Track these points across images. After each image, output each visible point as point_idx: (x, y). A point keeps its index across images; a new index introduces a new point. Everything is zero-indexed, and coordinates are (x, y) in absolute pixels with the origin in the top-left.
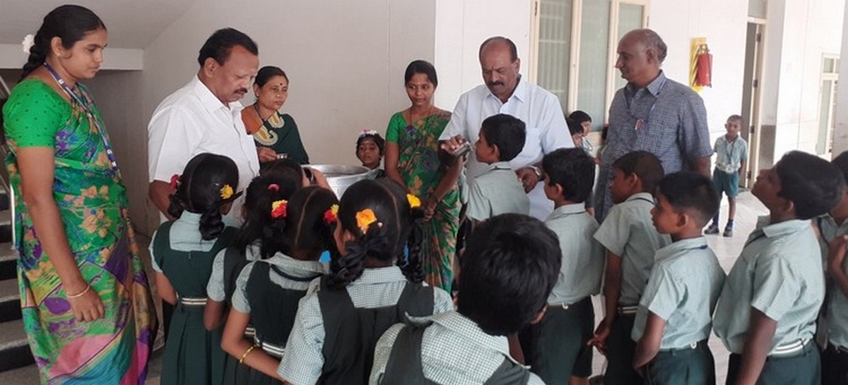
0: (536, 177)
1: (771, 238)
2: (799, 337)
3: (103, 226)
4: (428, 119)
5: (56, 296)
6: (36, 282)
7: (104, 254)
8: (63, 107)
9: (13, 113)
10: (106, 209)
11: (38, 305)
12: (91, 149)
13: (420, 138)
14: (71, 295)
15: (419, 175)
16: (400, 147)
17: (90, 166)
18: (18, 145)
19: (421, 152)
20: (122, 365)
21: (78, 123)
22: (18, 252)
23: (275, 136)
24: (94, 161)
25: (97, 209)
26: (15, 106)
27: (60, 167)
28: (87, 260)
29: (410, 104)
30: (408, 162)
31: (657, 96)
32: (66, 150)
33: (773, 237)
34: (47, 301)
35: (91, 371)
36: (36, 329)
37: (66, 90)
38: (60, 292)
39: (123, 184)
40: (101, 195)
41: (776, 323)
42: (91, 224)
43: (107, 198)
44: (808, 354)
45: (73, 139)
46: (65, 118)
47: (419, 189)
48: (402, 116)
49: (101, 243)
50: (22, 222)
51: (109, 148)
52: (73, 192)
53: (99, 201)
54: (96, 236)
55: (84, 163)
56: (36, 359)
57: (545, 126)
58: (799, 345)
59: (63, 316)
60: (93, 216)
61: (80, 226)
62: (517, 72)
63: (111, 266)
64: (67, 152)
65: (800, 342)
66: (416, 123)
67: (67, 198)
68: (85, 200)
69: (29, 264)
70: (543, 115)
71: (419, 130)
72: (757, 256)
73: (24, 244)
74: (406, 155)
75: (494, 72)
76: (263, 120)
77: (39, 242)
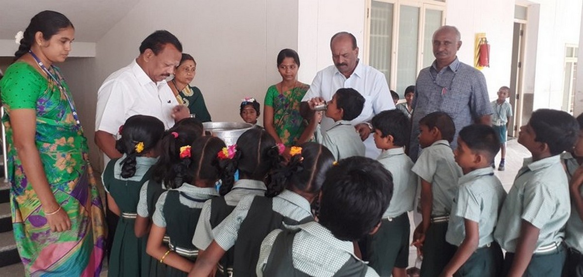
0: (369, 130)
1: (534, 171)
2: (554, 241)
3: (71, 165)
4: (293, 90)
5: (37, 214)
6: (23, 204)
7: (71, 185)
8: (42, 81)
9: (7, 85)
10: (72, 153)
11: (24, 221)
12: (61, 111)
13: (288, 103)
14: (47, 213)
15: (288, 129)
16: (274, 110)
17: (61, 123)
18: (11, 108)
19: (289, 113)
20: (82, 263)
21: (52, 92)
22: (10, 183)
23: (187, 102)
24: (64, 119)
25: (66, 153)
26: (8, 80)
27: (40, 123)
28: (59, 189)
29: (281, 79)
30: (280, 120)
31: (456, 72)
32: (44, 112)
33: (535, 170)
34: (31, 218)
35: (61, 266)
36: (22, 238)
37: (44, 70)
38: (40, 211)
39: (84, 136)
40: (69, 143)
41: (539, 230)
42: (62, 164)
43: (73, 146)
44: (560, 253)
45: (49, 104)
46: (43, 89)
47: (288, 139)
48: (275, 88)
49: (68, 177)
50: (14, 162)
51: (75, 111)
52: (49, 141)
53: (67, 148)
54: (65, 172)
55: (57, 121)
56: (22, 259)
57: (375, 95)
58: (554, 246)
59: (42, 228)
60: (63, 158)
61: (54, 165)
62: (357, 57)
63: (75, 193)
64: (44, 113)
65: (554, 244)
66: (286, 94)
67: (45, 145)
68: (57, 147)
69: (18, 191)
70: (374, 88)
71: (287, 98)
72: (525, 183)
73: (15, 178)
74: (279, 115)
75: (341, 57)
76: (178, 91)
77: (25, 176)
